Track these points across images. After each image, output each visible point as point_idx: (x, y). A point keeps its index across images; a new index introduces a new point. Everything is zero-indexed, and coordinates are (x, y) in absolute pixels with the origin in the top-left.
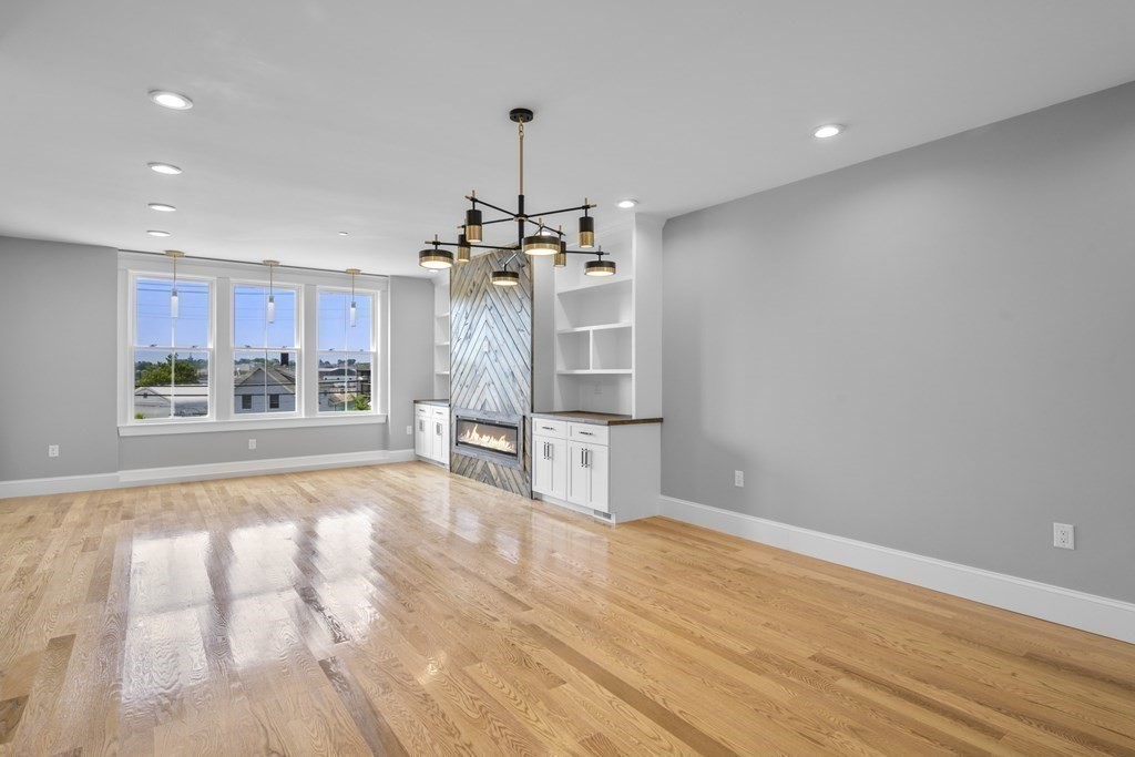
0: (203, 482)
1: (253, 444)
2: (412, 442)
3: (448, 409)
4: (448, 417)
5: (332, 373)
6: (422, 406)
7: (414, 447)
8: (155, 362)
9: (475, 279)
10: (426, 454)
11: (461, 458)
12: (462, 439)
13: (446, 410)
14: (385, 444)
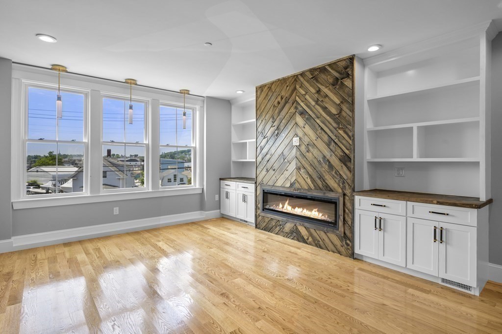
0: (80, 242)
1: (116, 211)
2: (219, 205)
3: (253, 186)
4: (254, 191)
5: (127, 161)
6: (227, 182)
7: (220, 209)
8: (42, 155)
9: (283, 93)
10: (232, 214)
11: (267, 220)
12: (267, 207)
13: (251, 187)
14: (202, 207)
